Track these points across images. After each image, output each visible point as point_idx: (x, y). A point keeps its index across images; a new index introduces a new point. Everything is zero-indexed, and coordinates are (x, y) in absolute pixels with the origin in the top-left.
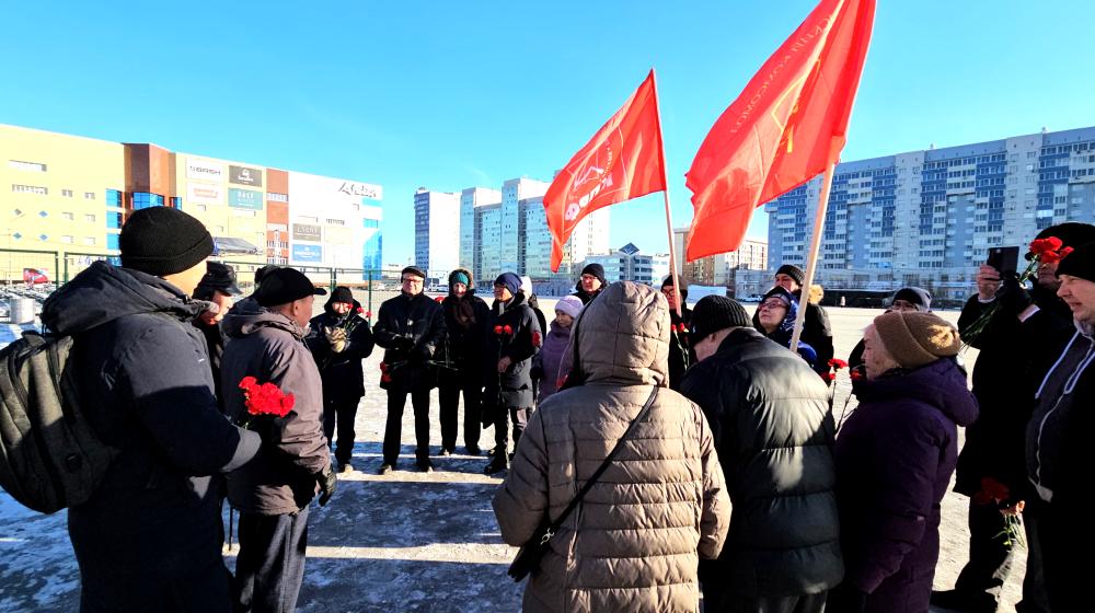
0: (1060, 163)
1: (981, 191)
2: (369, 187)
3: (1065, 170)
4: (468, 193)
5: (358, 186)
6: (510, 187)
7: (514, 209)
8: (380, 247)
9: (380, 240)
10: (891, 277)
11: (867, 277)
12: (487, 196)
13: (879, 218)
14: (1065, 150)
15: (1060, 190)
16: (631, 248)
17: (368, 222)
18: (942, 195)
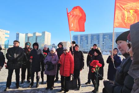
0: (105, 37)
1: (97, 39)
2: (7, 31)
3: (105, 38)
4: (27, 34)
5: (4, 31)
6: (34, 34)
7: (35, 37)
8: (8, 42)
9: (8, 41)
10: (88, 50)
11: (85, 50)
12: (30, 35)
13: (86, 42)
14: (105, 35)
15: (105, 40)
16: (54, 44)
17: (6, 37)
18: (93, 39)
